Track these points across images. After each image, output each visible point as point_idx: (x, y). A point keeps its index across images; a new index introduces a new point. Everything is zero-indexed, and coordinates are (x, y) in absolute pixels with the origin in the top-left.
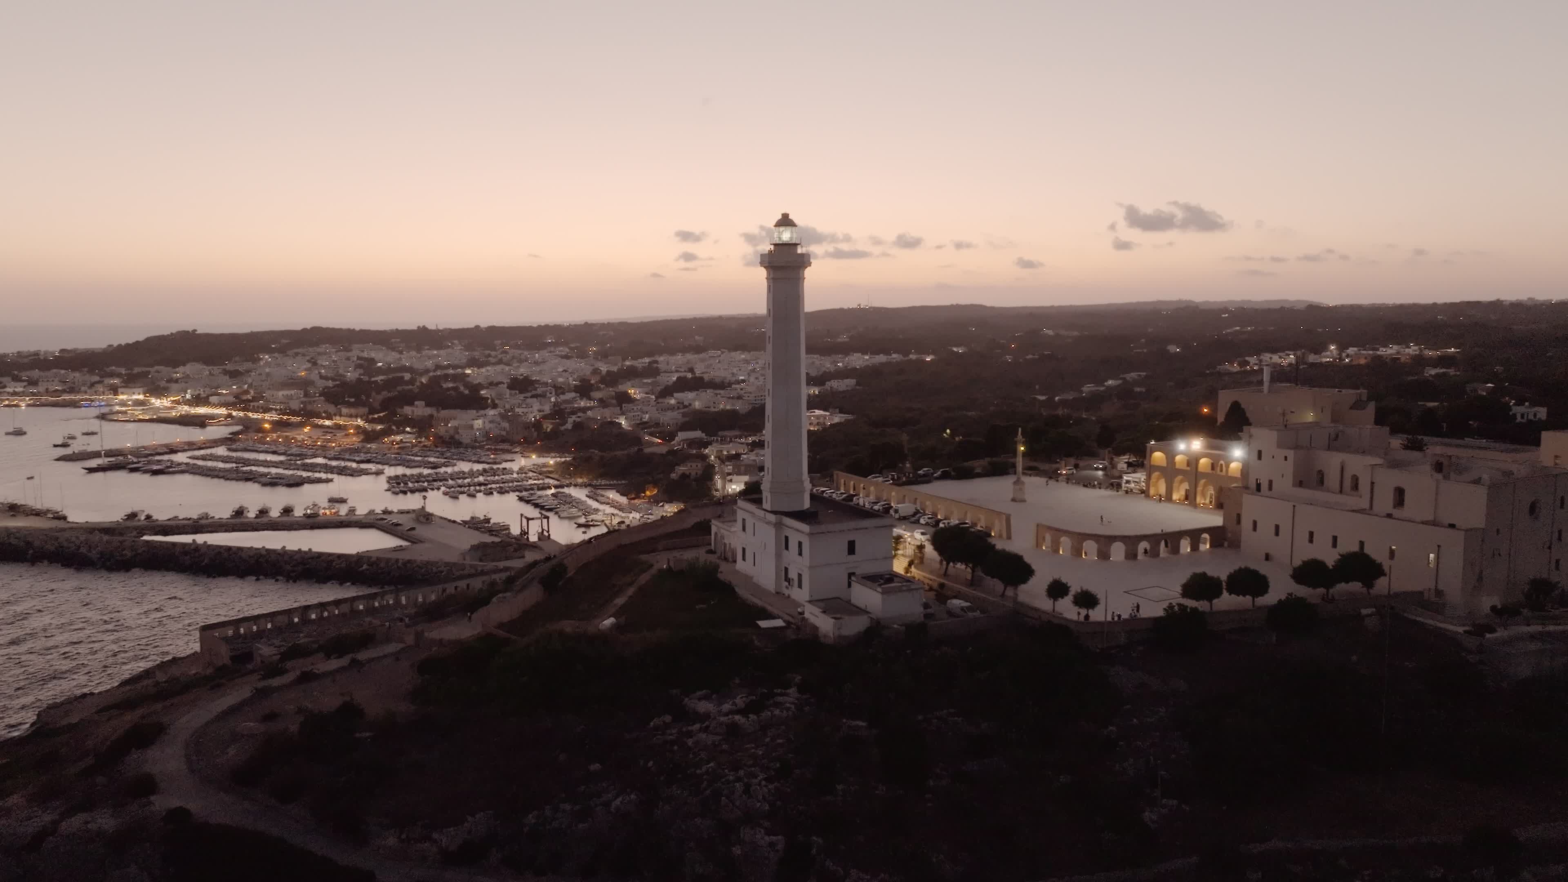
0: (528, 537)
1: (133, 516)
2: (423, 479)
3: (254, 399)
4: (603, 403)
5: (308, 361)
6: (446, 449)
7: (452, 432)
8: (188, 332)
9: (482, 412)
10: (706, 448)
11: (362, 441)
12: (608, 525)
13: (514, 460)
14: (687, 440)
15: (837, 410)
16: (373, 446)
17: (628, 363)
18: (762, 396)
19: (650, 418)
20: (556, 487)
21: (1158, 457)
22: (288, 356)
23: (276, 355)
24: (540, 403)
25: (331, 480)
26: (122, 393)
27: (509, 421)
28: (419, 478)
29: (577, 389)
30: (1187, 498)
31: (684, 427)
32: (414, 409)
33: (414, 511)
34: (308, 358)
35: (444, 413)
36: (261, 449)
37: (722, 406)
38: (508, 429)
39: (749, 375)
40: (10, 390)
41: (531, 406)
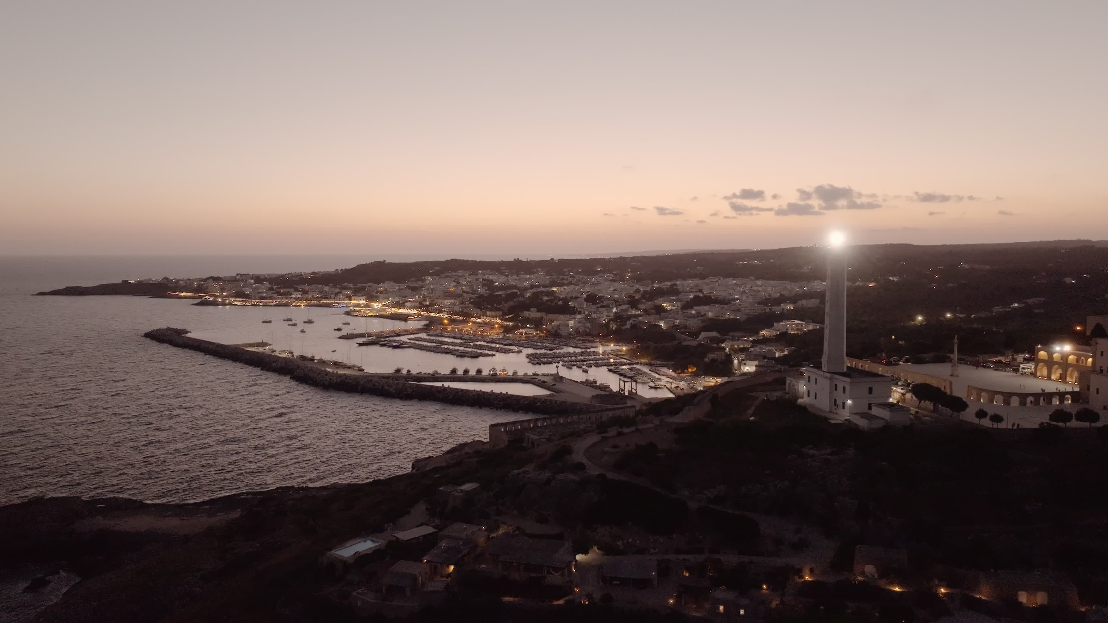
0: (624, 393)
1: (399, 371)
2: (547, 356)
3: (431, 305)
4: (648, 312)
5: (454, 281)
6: (553, 339)
7: (555, 328)
8: (381, 261)
9: (573, 316)
10: (722, 343)
11: (503, 332)
12: (669, 388)
13: (598, 347)
14: (709, 337)
15: (811, 321)
16: (510, 335)
17: (655, 285)
19: (680, 323)
20: (629, 364)
21: (1042, 354)
22: (441, 277)
23: (435, 277)
24: (607, 310)
25: (494, 355)
26: (354, 300)
27: (590, 322)
28: (545, 355)
29: (628, 303)
30: (1060, 378)
31: (705, 329)
32: (531, 313)
33: (552, 375)
35: (551, 316)
36: (446, 335)
37: (727, 316)
38: (590, 327)
39: (741, 295)
40: (294, 296)
41: (601, 313)
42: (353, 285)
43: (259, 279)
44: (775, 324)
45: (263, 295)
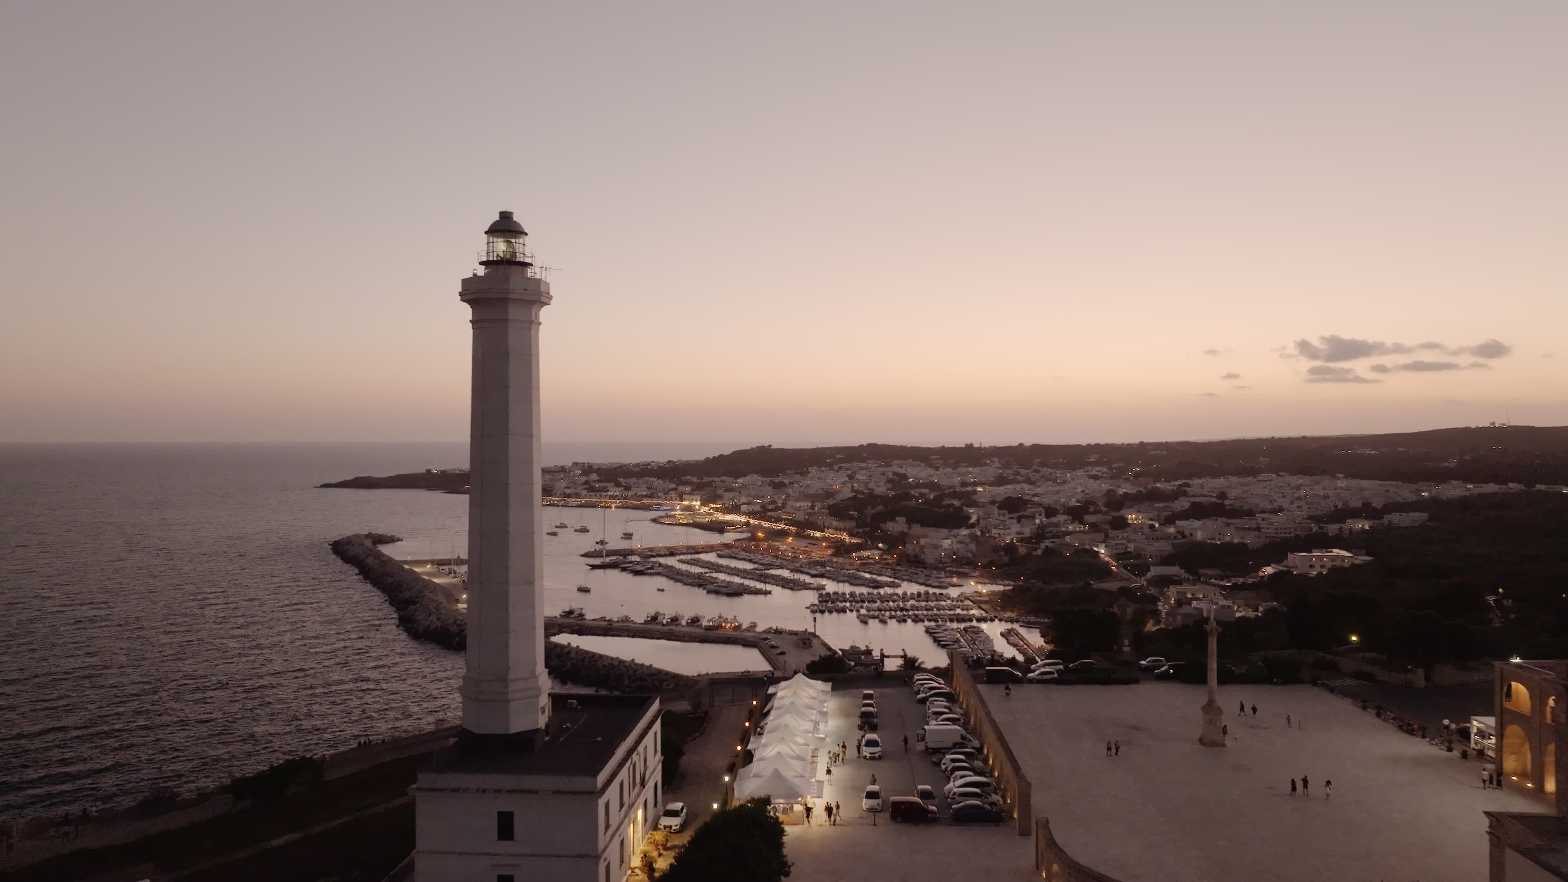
1: (571, 612)
2: (854, 599)
3: (776, 509)
4: (1094, 527)
5: (848, 476)
7: (920, 550)
8: (765, 447)
9: (955, 531)
10: (1172, 586)
11: (833, 555)
13: (963, 586)
14: (1157, 576)
15: (1364, 551)
16: (840, 560)
17: (1158, 485)
18: (1285, 528)
20: (977, 620)
22: (833, 470)
23: (824, 469)
24: (1024, 524)
25: (770, 593)
26: (685, 500)
28: (850, 598)
29: (1071, 512)
31: (1166, 561)
32: (895, 525)
34: (849, 472)
36: (739, 557)
37: (1227, 539)
39: (1292, 503)
40: (610, 493)
41: (1007, 527)
42: (698, 479)
43: (587, 469)
44: (1290, 556)
45: (568, 491)
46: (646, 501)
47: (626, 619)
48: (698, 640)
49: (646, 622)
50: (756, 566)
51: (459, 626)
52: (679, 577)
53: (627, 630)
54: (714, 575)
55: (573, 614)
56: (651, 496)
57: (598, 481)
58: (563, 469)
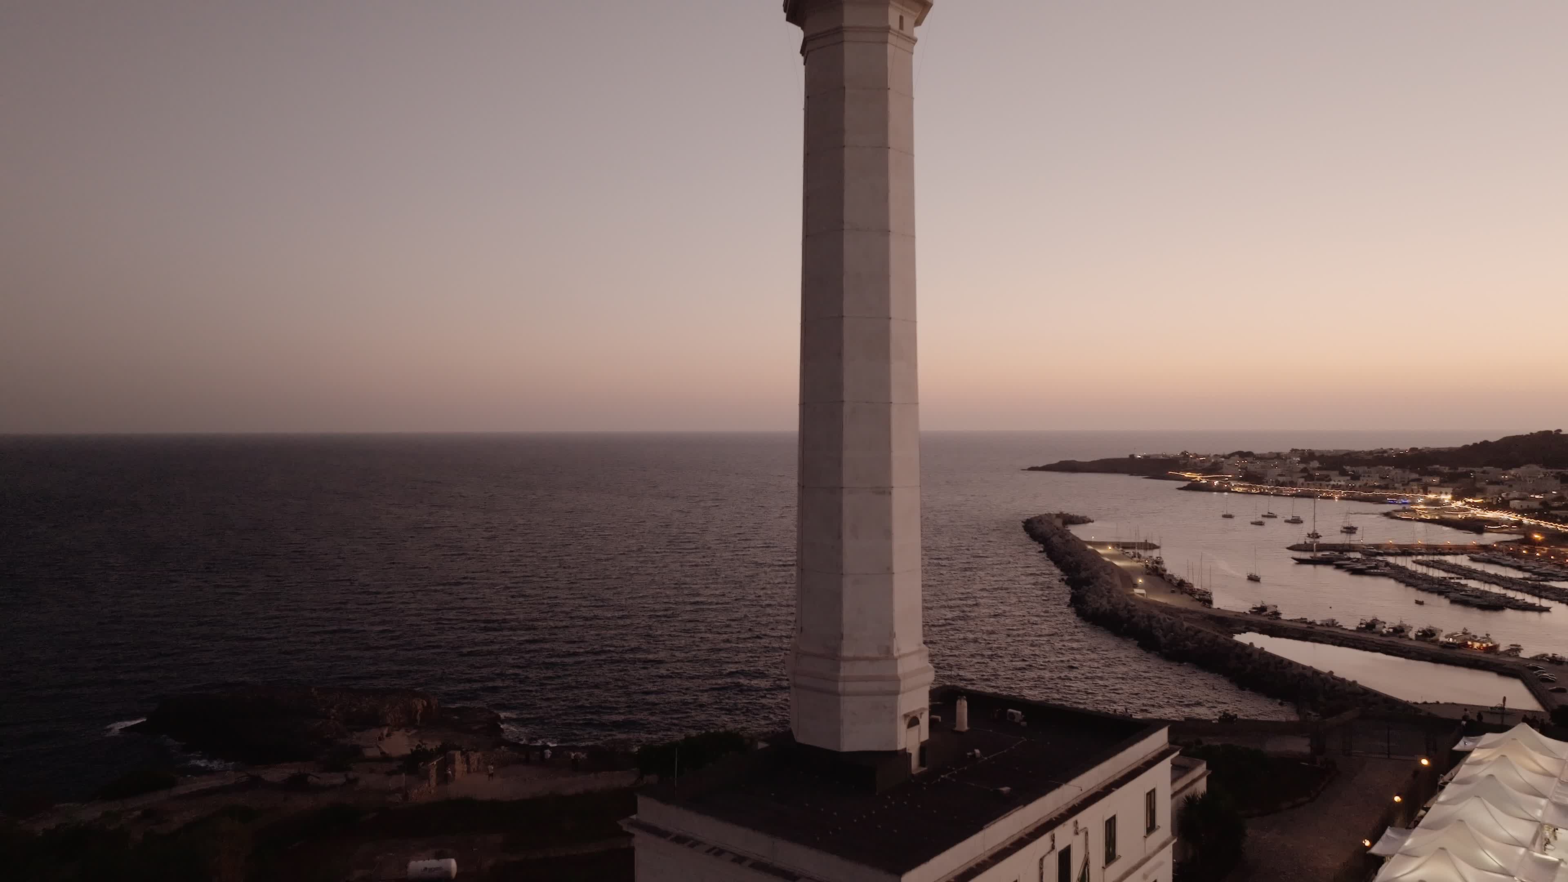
1: (1263, 609)
26: (1432, 492)
45: (1281, 479)
46: (1378, 492)
47: (1332, 624)
48: (1428, 658)
49: (1359, 629)
50: (1527, 575)
51: (1129, 611)
52: (1411, 581)
53: (1331, 637)
54: (1463, 582)
55: (1266, 611)
56: (1386, 488)
57: (1319, 469)
58: (1278, 456)
